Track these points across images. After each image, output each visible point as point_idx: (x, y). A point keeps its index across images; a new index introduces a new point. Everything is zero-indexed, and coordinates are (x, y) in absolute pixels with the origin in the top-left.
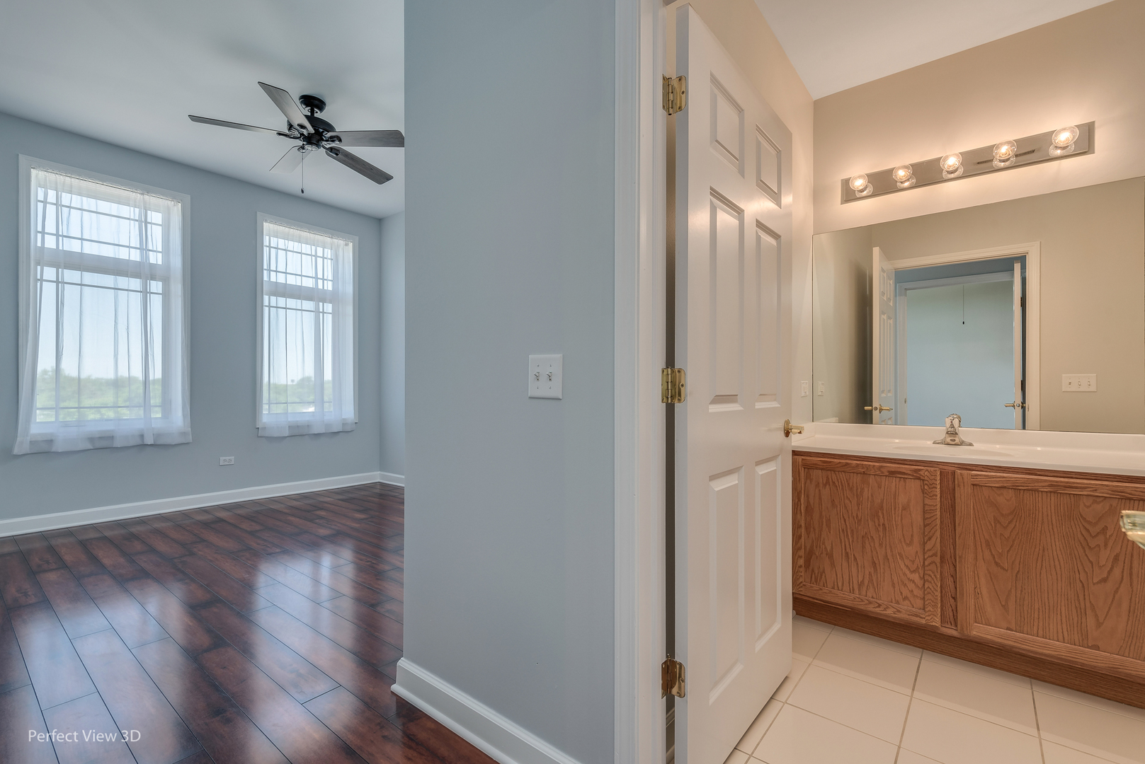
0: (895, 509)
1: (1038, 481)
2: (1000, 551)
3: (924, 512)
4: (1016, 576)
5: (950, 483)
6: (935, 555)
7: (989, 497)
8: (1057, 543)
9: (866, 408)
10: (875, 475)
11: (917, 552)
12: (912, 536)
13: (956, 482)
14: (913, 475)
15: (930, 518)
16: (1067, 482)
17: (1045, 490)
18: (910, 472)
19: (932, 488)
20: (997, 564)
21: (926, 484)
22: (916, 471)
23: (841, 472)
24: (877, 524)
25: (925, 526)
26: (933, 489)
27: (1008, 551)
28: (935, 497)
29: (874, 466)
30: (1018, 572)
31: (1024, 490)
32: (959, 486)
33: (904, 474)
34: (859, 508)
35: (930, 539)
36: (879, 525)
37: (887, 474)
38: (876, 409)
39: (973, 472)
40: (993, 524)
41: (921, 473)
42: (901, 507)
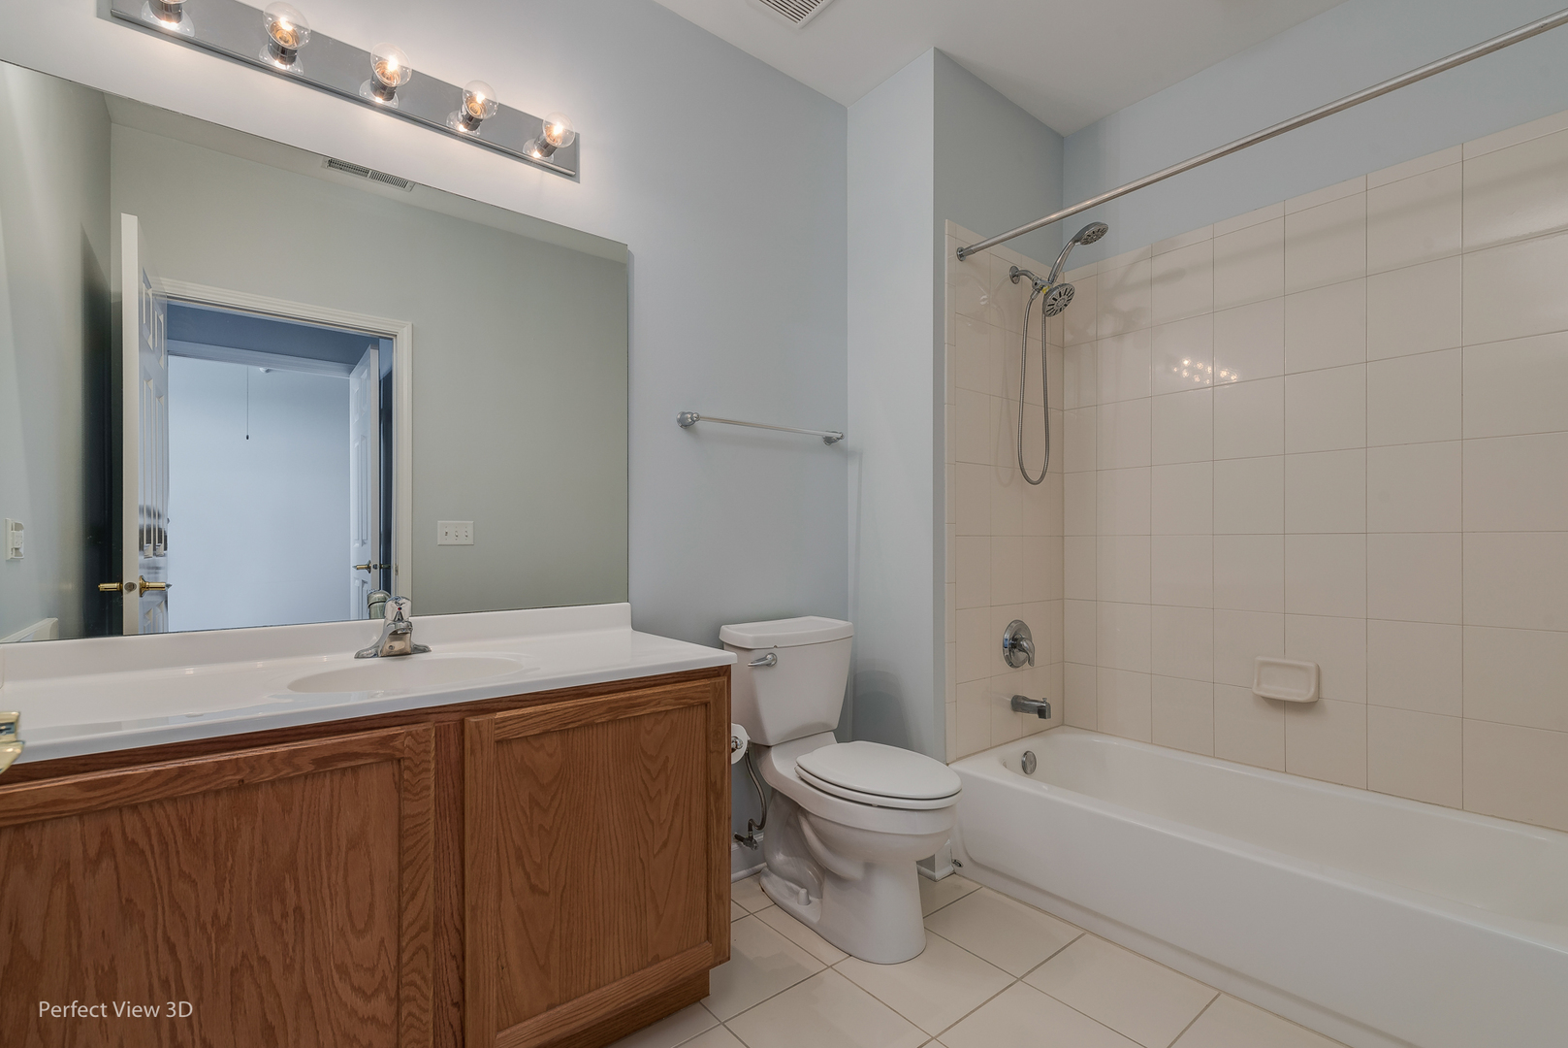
0: (329, 854)
1: (594, 706)
2: (538, 861)
3: (401, 837)
4: (562, 896)
5: (453, 749)
6: (424, 929)
7: (522, 758)
8: (615, 808)
9: (103, 586)
10: (273, 783)
11: (382, 941)
12: (372, 905)
13: (468, 745)
14: (377, 754)
15: (414, 845)
16: (629, 699)
17: (603, 720)
18: (368, 749)
19: (420, 773)
20: (534, 889)
21: (408, 768)
22: (385, 741)
23: (160, 802)
24: (277, 917)
25: (401, 869)
26: (423, 776)
27: (551, 854)
28: (425, 793)
29: (273, 756)
30: (565, 886)
31: (574, 729)
32: (473, 752)
33: (356, 755)
34: (221, 894)
35: (413, 896)
36: (284, 916)
37: (310, 768)
38: (131, 587)
39: (499, 715)
40: (528, 813)
41: (397, 743)
42: (344, 843)
